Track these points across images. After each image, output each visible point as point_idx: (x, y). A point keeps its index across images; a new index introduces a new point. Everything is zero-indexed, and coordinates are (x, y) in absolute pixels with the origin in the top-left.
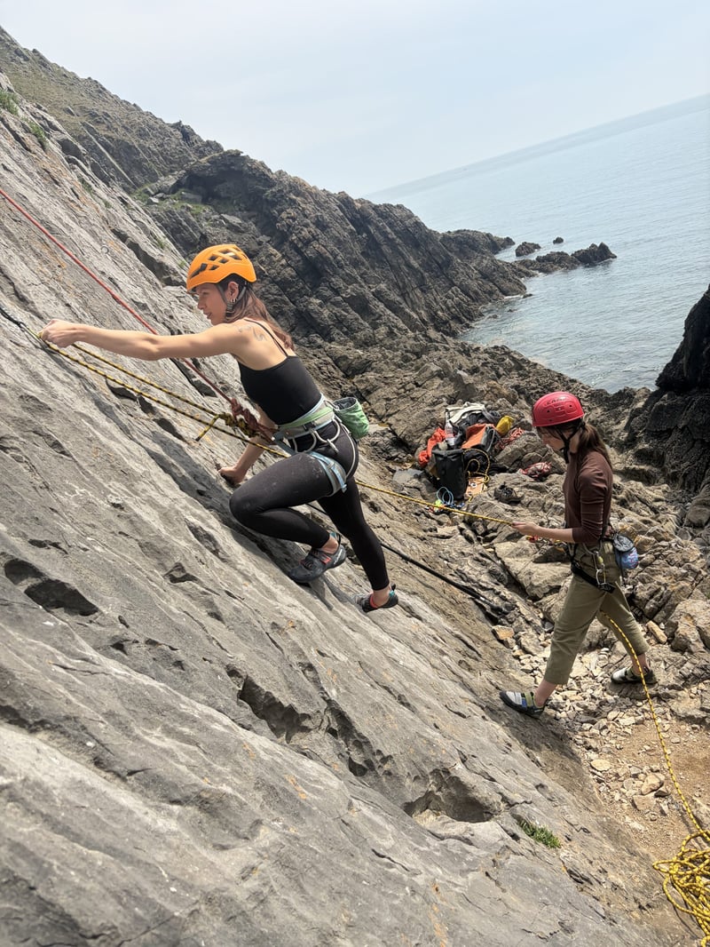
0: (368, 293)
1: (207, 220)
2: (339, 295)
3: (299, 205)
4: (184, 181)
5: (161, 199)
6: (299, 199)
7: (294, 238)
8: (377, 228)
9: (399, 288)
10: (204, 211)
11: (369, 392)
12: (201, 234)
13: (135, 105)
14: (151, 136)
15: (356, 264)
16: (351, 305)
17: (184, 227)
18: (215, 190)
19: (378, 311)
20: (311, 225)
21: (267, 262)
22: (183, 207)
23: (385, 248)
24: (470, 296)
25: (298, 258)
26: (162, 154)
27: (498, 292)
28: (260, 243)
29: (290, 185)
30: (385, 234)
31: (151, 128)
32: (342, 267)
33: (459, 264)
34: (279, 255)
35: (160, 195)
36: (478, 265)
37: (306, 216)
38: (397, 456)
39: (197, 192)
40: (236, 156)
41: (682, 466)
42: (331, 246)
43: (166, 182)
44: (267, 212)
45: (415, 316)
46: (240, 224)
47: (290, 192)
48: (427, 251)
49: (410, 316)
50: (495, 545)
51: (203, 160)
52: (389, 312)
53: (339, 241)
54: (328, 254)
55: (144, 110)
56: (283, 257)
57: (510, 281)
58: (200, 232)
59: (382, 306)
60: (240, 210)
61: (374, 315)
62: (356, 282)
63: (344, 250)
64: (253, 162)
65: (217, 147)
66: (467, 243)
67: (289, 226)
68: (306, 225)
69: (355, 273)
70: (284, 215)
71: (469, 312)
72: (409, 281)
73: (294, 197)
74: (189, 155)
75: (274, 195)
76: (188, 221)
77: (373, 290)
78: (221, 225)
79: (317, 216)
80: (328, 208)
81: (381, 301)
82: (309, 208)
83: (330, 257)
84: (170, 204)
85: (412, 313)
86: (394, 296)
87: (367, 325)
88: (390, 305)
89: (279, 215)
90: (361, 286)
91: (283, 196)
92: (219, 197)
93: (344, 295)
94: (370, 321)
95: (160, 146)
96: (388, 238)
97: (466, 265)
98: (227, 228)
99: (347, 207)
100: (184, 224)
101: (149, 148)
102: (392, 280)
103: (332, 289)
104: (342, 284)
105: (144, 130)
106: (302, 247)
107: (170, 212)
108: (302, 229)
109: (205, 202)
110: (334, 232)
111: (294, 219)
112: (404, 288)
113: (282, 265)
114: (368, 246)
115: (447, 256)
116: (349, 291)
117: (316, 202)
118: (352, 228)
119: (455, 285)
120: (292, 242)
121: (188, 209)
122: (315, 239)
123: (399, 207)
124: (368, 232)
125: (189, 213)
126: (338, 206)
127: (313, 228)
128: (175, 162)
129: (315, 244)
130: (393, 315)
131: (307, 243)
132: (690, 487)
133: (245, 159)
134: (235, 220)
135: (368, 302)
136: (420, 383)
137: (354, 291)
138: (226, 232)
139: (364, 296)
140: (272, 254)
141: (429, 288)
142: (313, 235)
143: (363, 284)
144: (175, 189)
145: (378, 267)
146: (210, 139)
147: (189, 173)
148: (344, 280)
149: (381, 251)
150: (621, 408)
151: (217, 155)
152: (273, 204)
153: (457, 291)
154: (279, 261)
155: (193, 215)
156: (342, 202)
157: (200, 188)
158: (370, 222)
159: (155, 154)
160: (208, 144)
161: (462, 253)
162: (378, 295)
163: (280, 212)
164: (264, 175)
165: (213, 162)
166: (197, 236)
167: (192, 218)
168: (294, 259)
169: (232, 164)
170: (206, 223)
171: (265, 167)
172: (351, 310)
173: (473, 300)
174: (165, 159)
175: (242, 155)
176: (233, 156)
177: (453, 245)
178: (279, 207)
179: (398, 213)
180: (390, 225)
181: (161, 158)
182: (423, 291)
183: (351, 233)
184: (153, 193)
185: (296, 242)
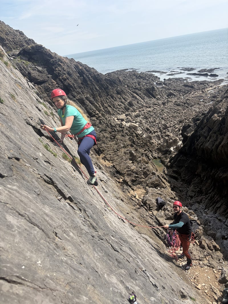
0: (84, 97)
1: (30, 67)
2: (75, 98)
3: (62, 66)
4: (22, 52)
5: (14, 58)
6: (62, 64)
7: (61, 78)
8: (86, 75)
9: (93, 96)
10: (29, 64)
11: (103, 151)
12: (28, 72)
13: (3, 22)
14: (10, 35)
15: (80, 88)
16: (79, 101)
17: (22, 69)
18: (33, 57)
19: (87, 104)
20: (66, 74)
21: (51, 84)
22: (22, 62)
23: (89, 82)
24: (114, 99)
25: (62, 85)
26: (13, 42)
27: (122, 98)
28: (48, 77)
29: (59, 59)
30: (89, 78)
31: (10, 32)
32: (76, 89)
33: (110, 88)
34: (55, 83)
35: (13, 57)
36: (116, 89)
37: (64, 70)
38: (117, 176)
39: (26, 57)
40: (41, 47)
41: (186, 177)
42: (73, 82)
43: (16, 52)
44: (51, 67)
45: (98, 106)
46: (41, 70)
47: (59, 61)
48: (101, 84)
49: (96, 106)
50: (153, 212)
51: (29, 46)
52: (90, 104)
53: (75, 80)
54: (72, 84)
55: (6, 24)
56: (57, 83)
57: (126, 95)
58: (28, 71)
59: (88, 102)
60: (41, 65)
61: (86, 105)
62: (81, 94)
63: (77, 83)
64: (46, 49)
65: (33, 42)
66: (113, 81)
67: (59, 73)
68: (65, 74)
69: (80, 90)
70: (57, 69)
71: (113, 105)
72: (96, 93)
73: (60, 63)
74: (23, 43)
75: (53, 61)
76: (24, 67)
77: (85, 97)
78: (35, 70)
79: (68, 71)
80: (71, 68)
81: (88, 100)
82: (65, 68)
83: (73, 85)
84: (17, 60)
85: (97, 105)
86: (92, 99)
87: (84, 108)
88: (90, 102)
89: (55, 69)
90: (82, 95)
91: (56, 62)
92: (34, 60)
93: (77, 98)
94: (85, 107)
95: (13, 39)
96: (90, 79)
97: (113, 89)
98: (37, 71)
99: (77, 68)
100: (23, 68)
101: (9, 39)
102: (91, 93)
103: (73, 96)
104: (76, 94)
105: (8, 33)
106: (63, 81)
107: (18, 63)
108: (63, 75)
109: (29, 60)
110: (73, 77)
111: (60, 71)
112: (94, 96)
113: (56, 86)
114: (83, 81)
115: (107, 86)
116: (78, 97)
117: (67, 66)
118: (79, 75)
119: (109, 95)
120: (60, 79)
121: (24, 63)
122: (68, 79)
123: (93, 68)
124: (83, 77)
125: (24, 64)
126: (74, 67)
127: (67, 75)
128: (18, 45)
129: (67, 80)
130: (92, 105)
131: (65, 80)
132: (188, 183)
133: (44, 48)
134: (40, 68)
135: (84, 101)
136: (118, 150)
137: (80, 97)
138: (37, 72)
139: (83, 99)
140: (53, 82)
141: (102, 96)
142: (67, 78)
143: (82, 94)
144: (18, 55)
145: (86, 88)
146: (30, 38)
147: (24, 50)
148: (77, 93)
149: (88, 83)
150: (167, 155)
151: (34, 45)
152: (53, 65)
153: (110, 97)
154: (55, 85)
155: (25, 65)
156: (76, 66)
157: (27, 55)
158: (84, 74)
159: (11, 42)
160: (30, 40)
161: (111, 85)
162: (87, 98)
163: (56, 67)
164: (50, 54)
165: (32, 47)
166: (27, 73)
167: (25, 66)
168: (60, 85)
169: (39, 49)
170: (30, 69)
171: (50, 52)
172: (79, 103)
173: (115, 101)
174: (15, 43)
175: (43, 47)
176: (39, 46)
177: (108, 81)
178: (55, 66)
179: (92, 70)
180: (90, 74)
181: (13, 43)
182: (100, 97)
183: (78, 77)
184: (11, 56)
185: (61, 79)
